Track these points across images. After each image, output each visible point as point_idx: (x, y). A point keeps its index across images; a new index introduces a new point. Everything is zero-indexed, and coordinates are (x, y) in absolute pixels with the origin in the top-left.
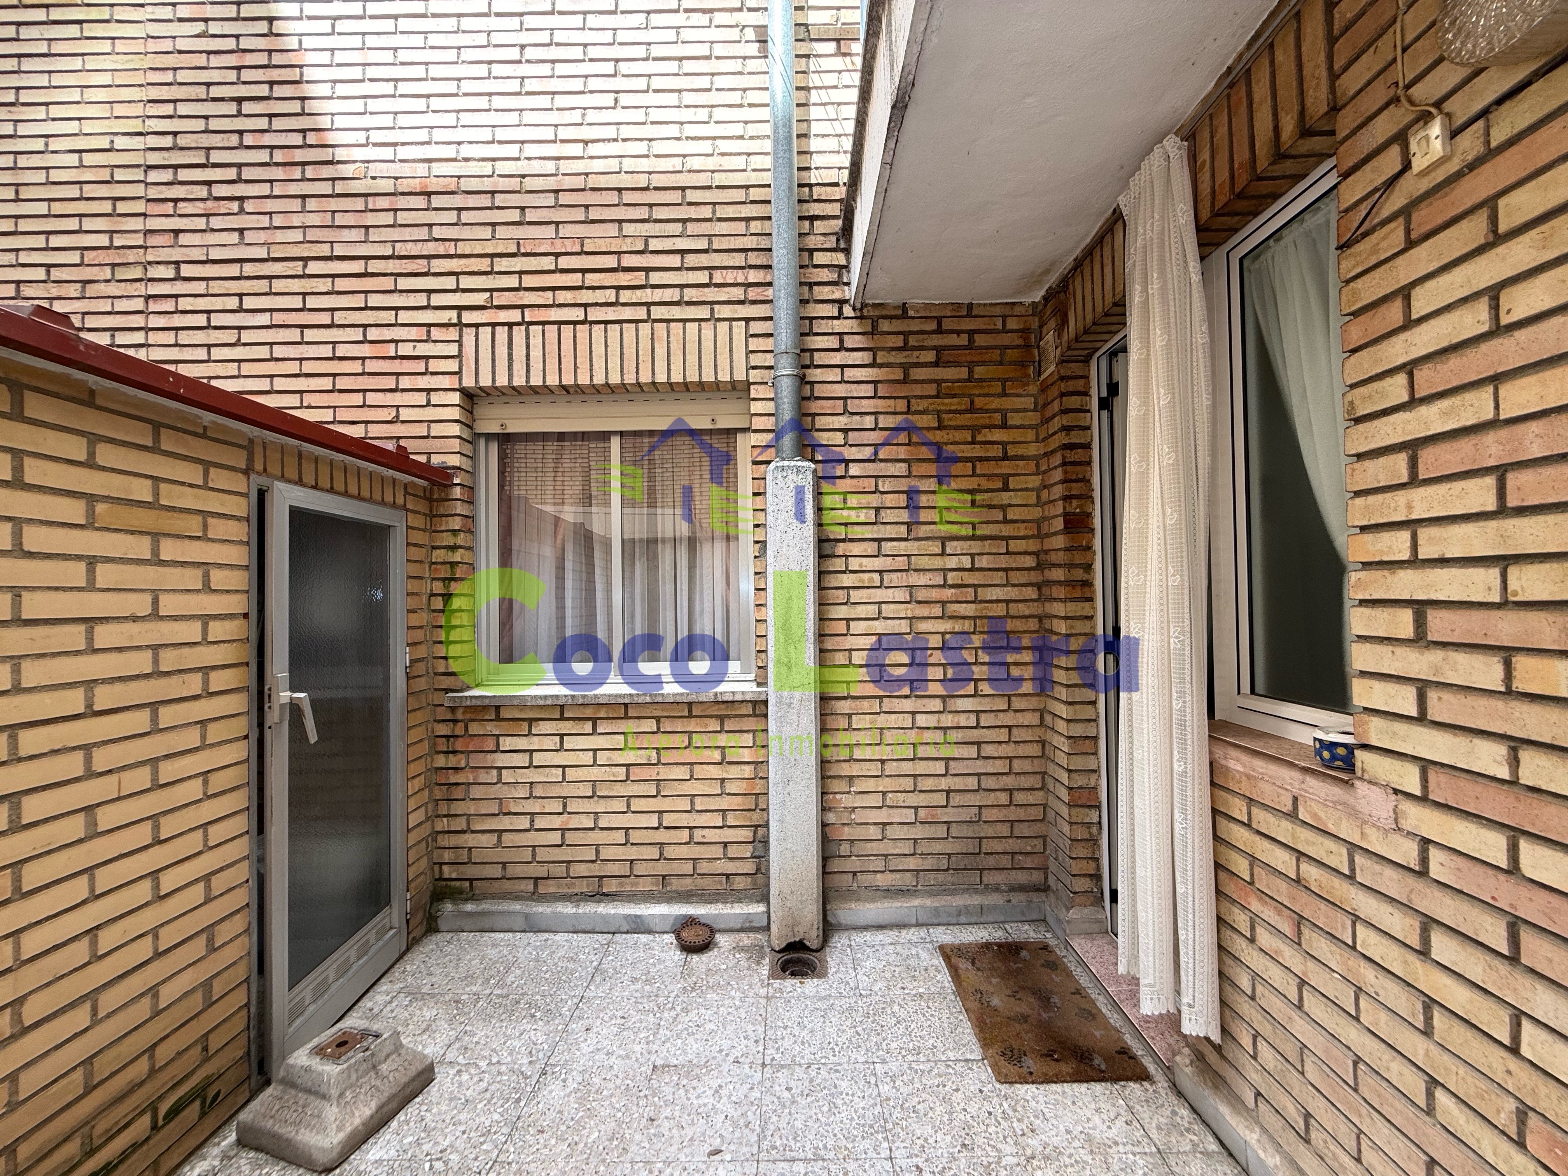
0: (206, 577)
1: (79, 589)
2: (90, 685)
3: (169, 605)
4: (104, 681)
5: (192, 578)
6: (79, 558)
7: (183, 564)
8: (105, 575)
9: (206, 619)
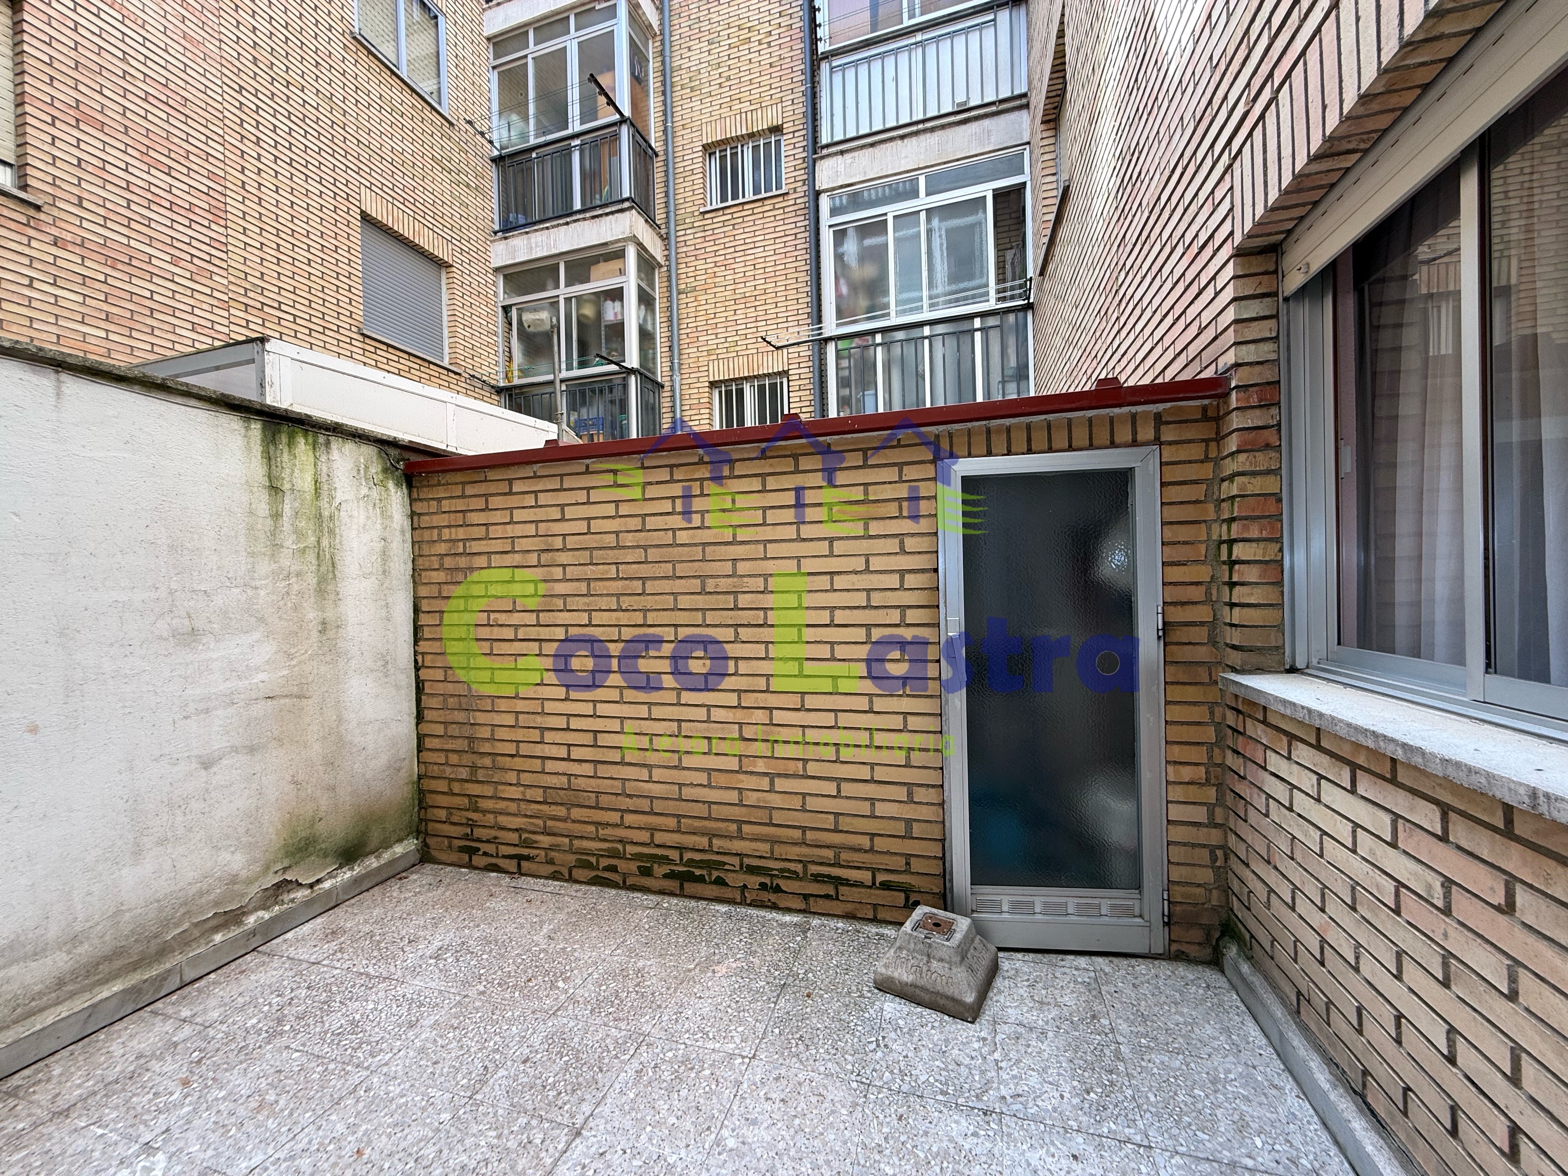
0: (902, 543)
1: (826, 556)
2: (833, 609)
3: (876, 563)
4: (840, 608)
5: (892, 545)
6: (825, 539)
7: (885, 536)
8: (839, 547)
9: (902, 573)
